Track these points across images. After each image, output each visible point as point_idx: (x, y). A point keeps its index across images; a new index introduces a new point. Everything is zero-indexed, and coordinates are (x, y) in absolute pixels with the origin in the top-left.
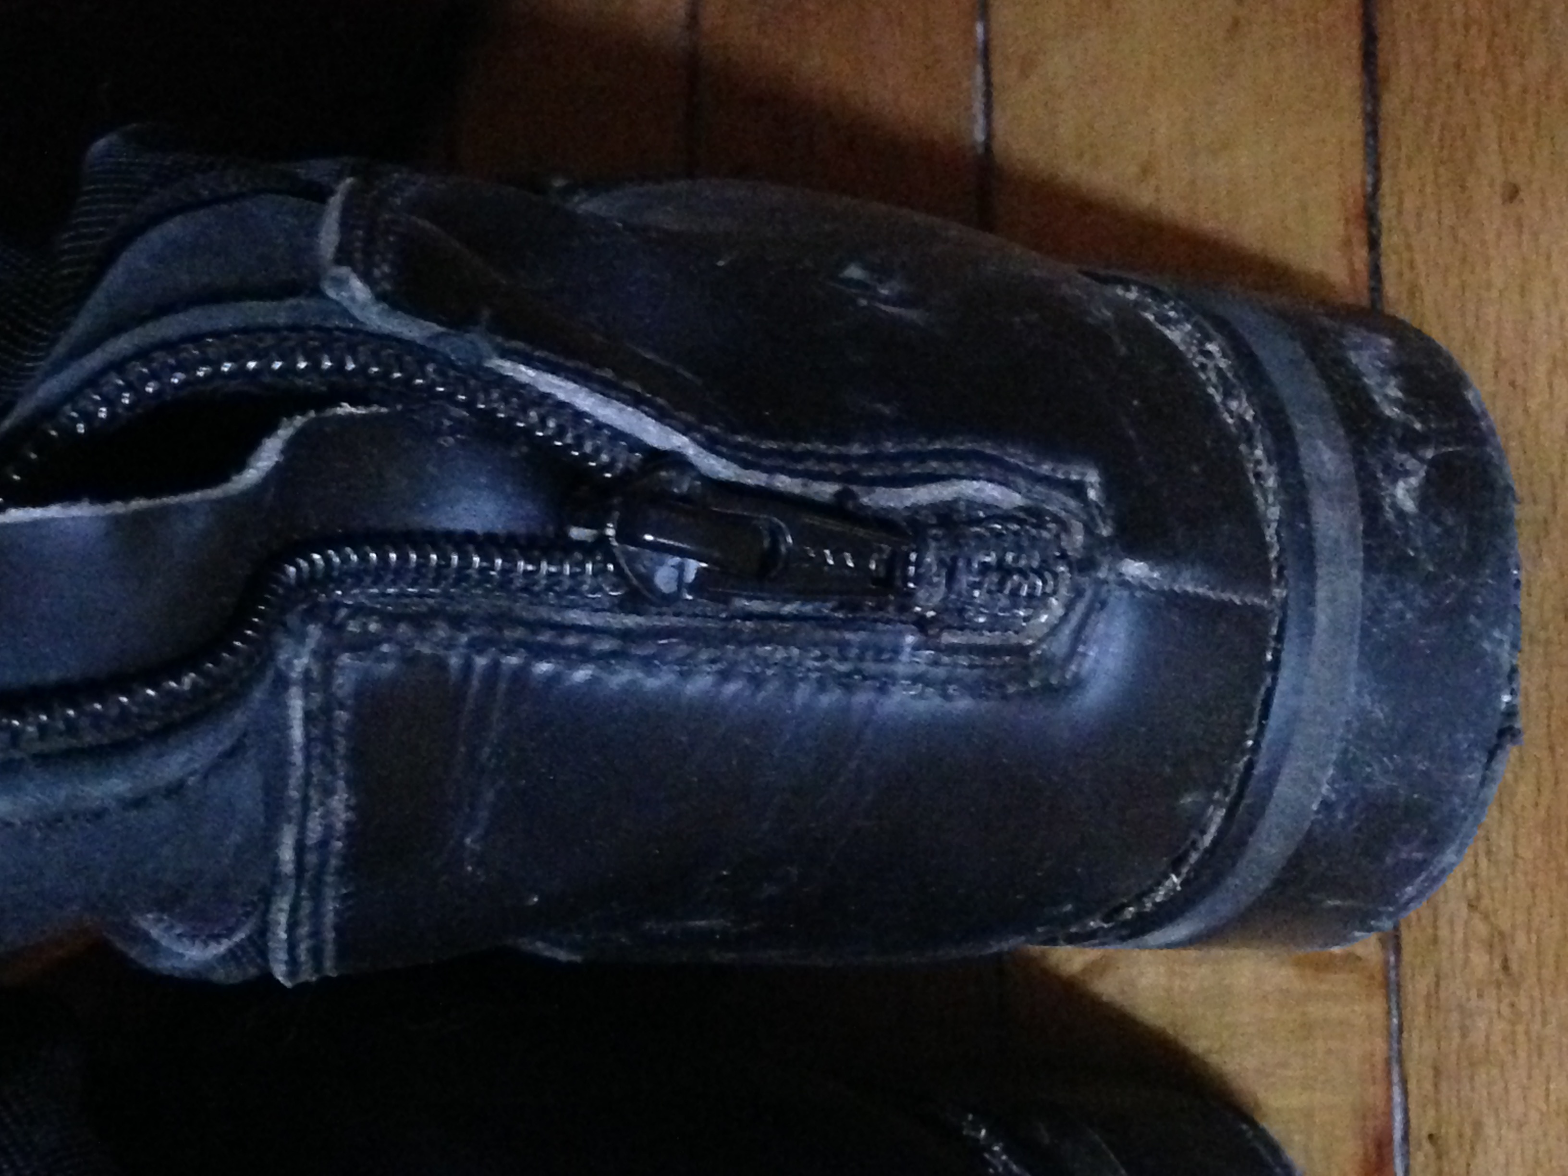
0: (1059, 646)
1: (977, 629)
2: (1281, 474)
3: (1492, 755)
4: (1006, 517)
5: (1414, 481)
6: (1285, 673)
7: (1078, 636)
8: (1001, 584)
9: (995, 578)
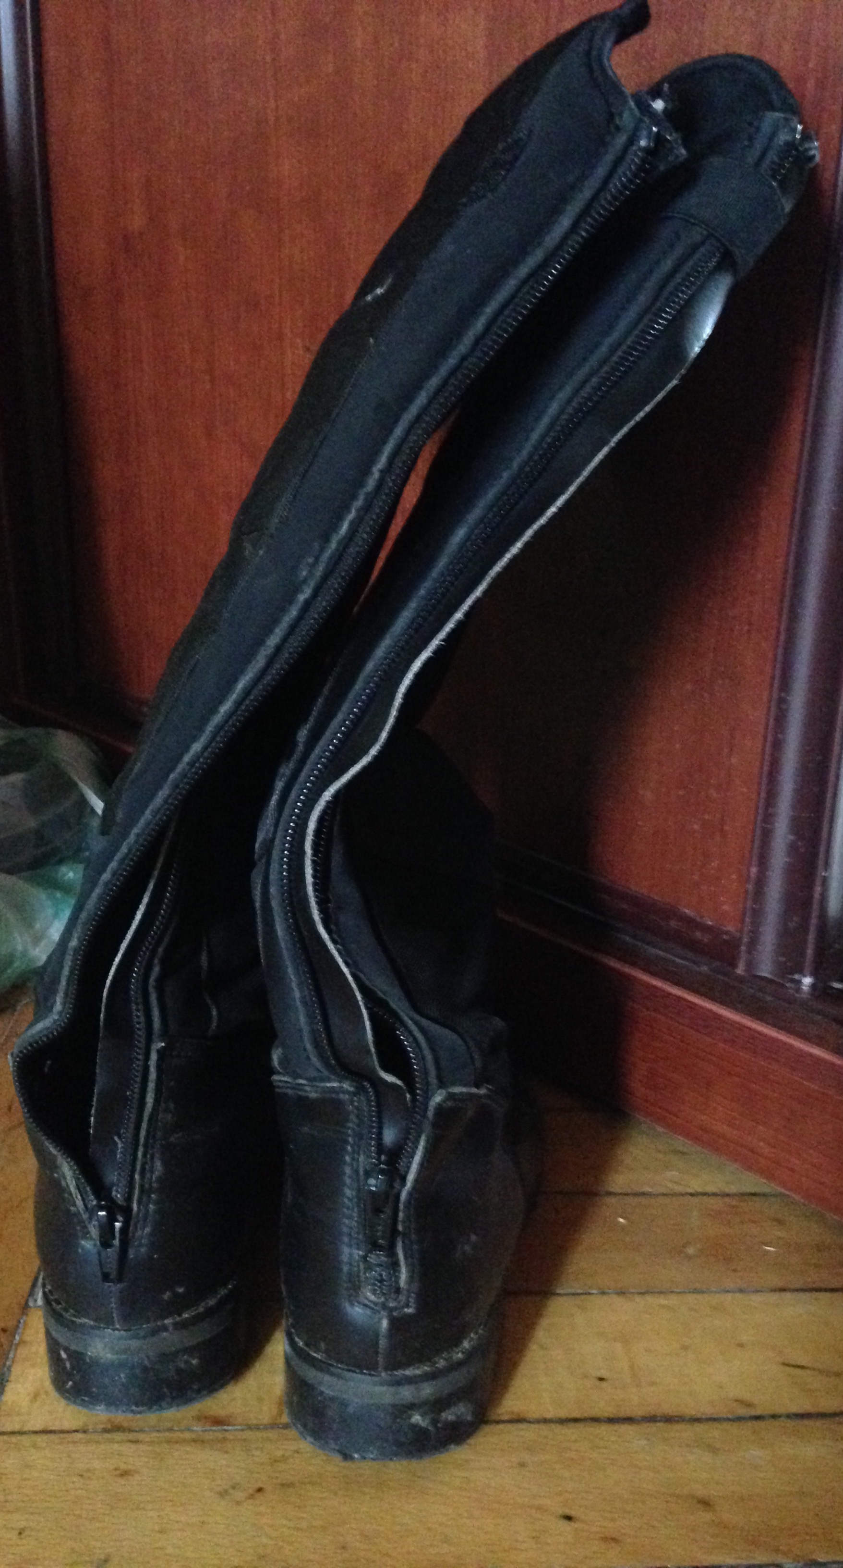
0: (362, 1299)
1: (365, 1273)
2: (420, 1376)
3: (339, 1451)
4: (397, 1282)
5: (420, 1422)
6: (359, 1376)
7: (365, 1305)
8: (377, 1280)
9: (379, 1278)
